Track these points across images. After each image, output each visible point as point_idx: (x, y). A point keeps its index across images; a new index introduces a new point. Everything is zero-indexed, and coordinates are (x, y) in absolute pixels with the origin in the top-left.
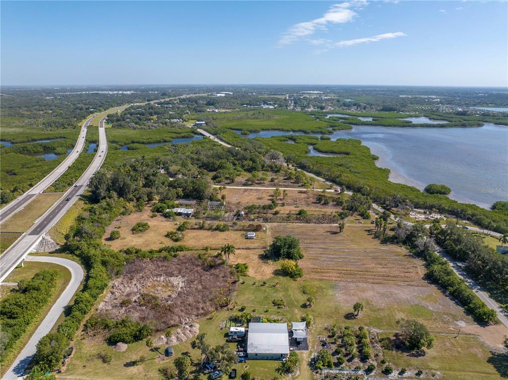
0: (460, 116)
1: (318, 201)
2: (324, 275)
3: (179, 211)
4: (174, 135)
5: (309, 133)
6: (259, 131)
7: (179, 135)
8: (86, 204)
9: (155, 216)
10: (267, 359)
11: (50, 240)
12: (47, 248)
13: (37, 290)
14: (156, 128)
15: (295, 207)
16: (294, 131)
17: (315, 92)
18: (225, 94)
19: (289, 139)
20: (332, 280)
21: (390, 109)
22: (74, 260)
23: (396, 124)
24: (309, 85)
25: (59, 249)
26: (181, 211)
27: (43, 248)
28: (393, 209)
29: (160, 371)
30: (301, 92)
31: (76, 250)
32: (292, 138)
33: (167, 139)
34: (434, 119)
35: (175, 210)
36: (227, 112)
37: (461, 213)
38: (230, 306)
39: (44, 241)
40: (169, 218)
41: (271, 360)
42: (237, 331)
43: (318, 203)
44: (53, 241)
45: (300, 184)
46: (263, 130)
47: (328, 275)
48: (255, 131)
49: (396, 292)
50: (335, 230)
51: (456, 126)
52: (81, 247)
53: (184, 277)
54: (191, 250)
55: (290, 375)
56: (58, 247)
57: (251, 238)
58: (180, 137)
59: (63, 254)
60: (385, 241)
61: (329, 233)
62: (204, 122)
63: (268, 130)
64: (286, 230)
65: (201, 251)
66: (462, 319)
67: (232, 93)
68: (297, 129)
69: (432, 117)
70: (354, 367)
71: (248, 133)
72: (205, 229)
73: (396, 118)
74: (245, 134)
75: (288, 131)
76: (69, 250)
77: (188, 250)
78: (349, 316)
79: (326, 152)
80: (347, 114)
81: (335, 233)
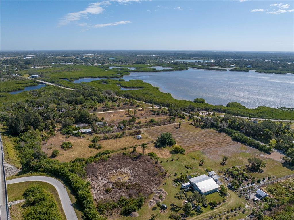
0: (175, 65)
1: (154, 114)
2: (193, 148)
3: (83, 131)
4: (24, 85)
5: (109, 78)
6: (78, 79)
7: (27, 85)
8: (11, 137)
9: (69, 137)
10: (211, 193)
11: (10, 166)
12: (11, 173)
13: (43, 200)
14: (4, 81)
15: (145, 118)
16: (99, 77)
17: (89, 54)
18: (32, 57)
19: (102, 82)
20: (199, 150)
21: (141, 63)
22: (42, 175)
23: (150, 70)
24: (81, 50)
25: (21, 171)
26: (85, 131)
27: (8, 173)
28: (191, 112)
29: (169, 218)
30: (81, 54)
31: (40, 168)
32: (103, 82)
33: (21, 88)
34: (165, 67)
35: (80, 131)
36: (46, 68)
37: (220, 110)
38: (168, 175)
39: (6, 168)
40: (79, 136)
41: (212, 193)
42: (187, 185)
43: (154, 115)
44: (13, 167)
45: (134, 106)
46: (80, 78)
47: (195, 148)
48: (76, 79)
49: (229, 149)
50: (177, 127)
51: (177, 70)
52: (43, 165)
53: (126, 167)
54: (114, 152)
55: (227, 196)
56: (19, 171)
57: (140, 138)
58: (28, 86)
59: (29, 174)
60: (202, 128)
61: (175, 129)
62: (38, 75)
63: (83, 77)
64: (153, 131)
65: (120, 151)
66: (261, 154)
67: (36, 56)
68: (101, 76)
69: (163, 66)
70: (247, 184)
71: (73, 80)
72: (109, 139)
73: (146, 67)
74: (72, 81)
75: (96, 77)
76: (31, 170)
77: (112, 152)
78: (223, 164)
79: (130, 88)
80: (120, 66)
81: (178, 128)
